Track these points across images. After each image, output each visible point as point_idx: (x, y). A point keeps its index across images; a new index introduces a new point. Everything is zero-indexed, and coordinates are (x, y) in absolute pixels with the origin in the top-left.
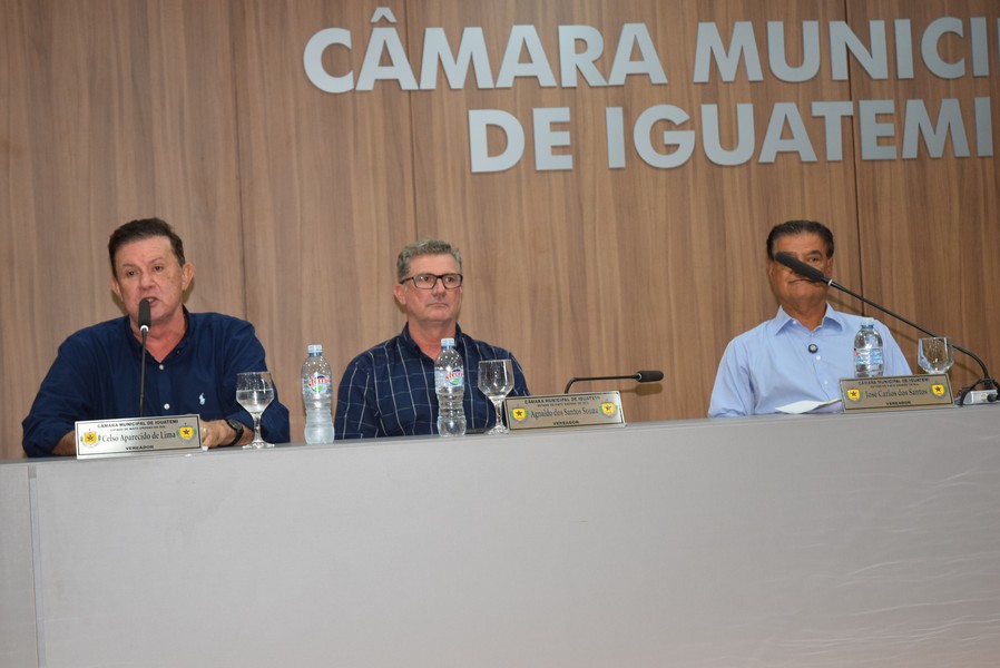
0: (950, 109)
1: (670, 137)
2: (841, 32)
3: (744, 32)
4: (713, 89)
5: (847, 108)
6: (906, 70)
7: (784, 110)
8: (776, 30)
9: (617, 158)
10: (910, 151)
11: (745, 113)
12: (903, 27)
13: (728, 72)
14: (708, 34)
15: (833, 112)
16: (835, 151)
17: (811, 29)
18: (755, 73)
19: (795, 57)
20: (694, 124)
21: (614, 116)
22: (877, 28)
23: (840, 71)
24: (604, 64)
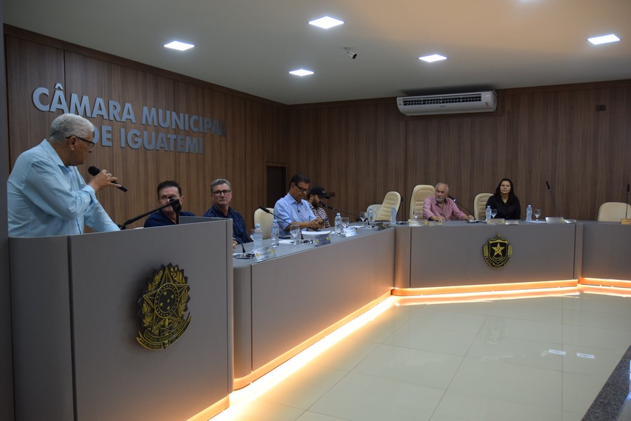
0: (195, 139)
1: (136, 139)
2: (174, 114)
3: (154, 110)
4: (146, 126)
5: (174, 137)
6: (187, 129)
7: (161, 135)
8: (161, 111)
9: (123, 145)
10: (187, 151)
11: (153, 134)
12: (187, 115)
13: (150, 123)
14: (146, 109)
15: (172, 137)
16: (172, 149)
17: (168, 112)
18: (156, 124)
19: (165, 121)
20: (141, 136)
21: (123, 130)
22: (181, 115)
23: (174, 127)
24: (121, 114)
